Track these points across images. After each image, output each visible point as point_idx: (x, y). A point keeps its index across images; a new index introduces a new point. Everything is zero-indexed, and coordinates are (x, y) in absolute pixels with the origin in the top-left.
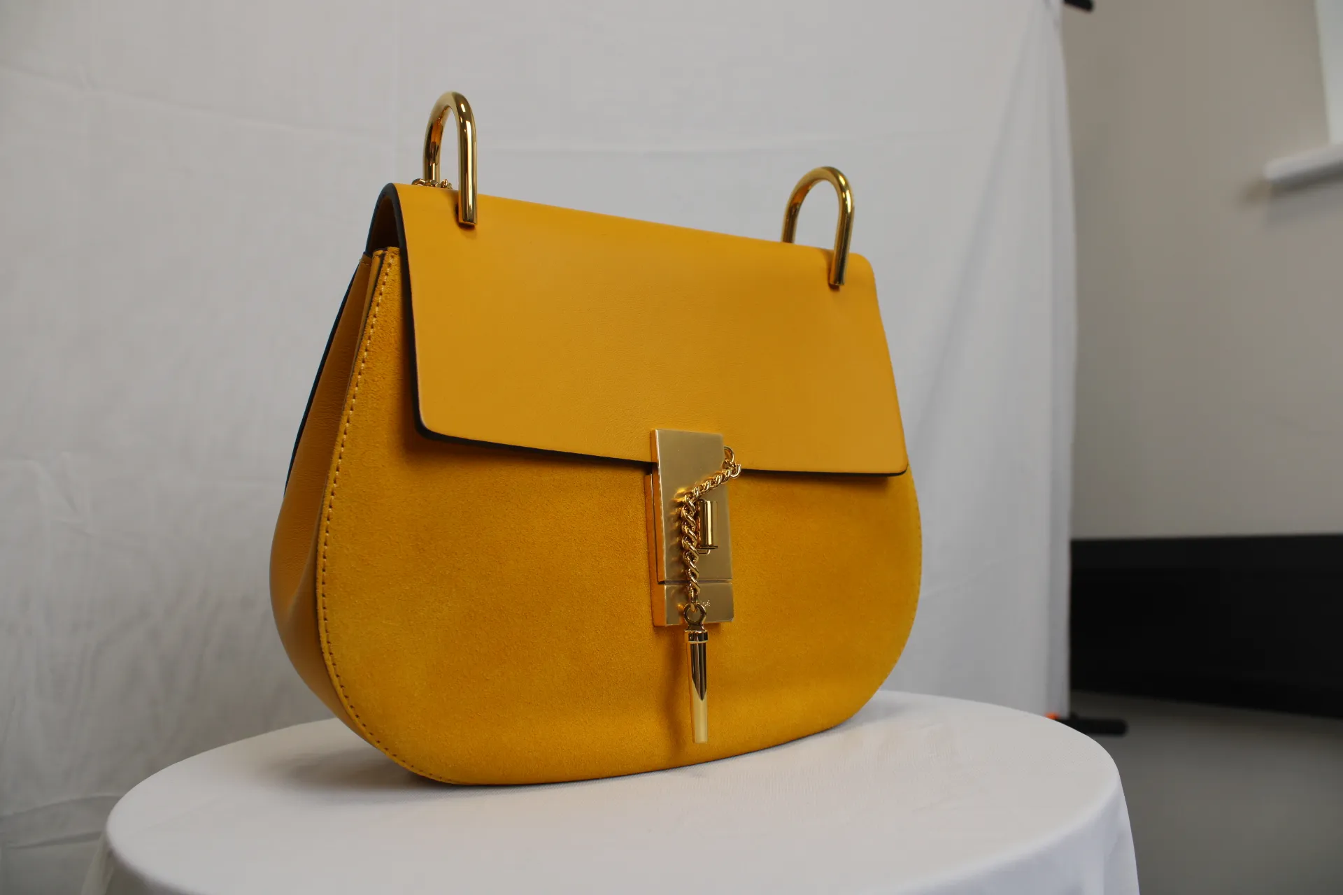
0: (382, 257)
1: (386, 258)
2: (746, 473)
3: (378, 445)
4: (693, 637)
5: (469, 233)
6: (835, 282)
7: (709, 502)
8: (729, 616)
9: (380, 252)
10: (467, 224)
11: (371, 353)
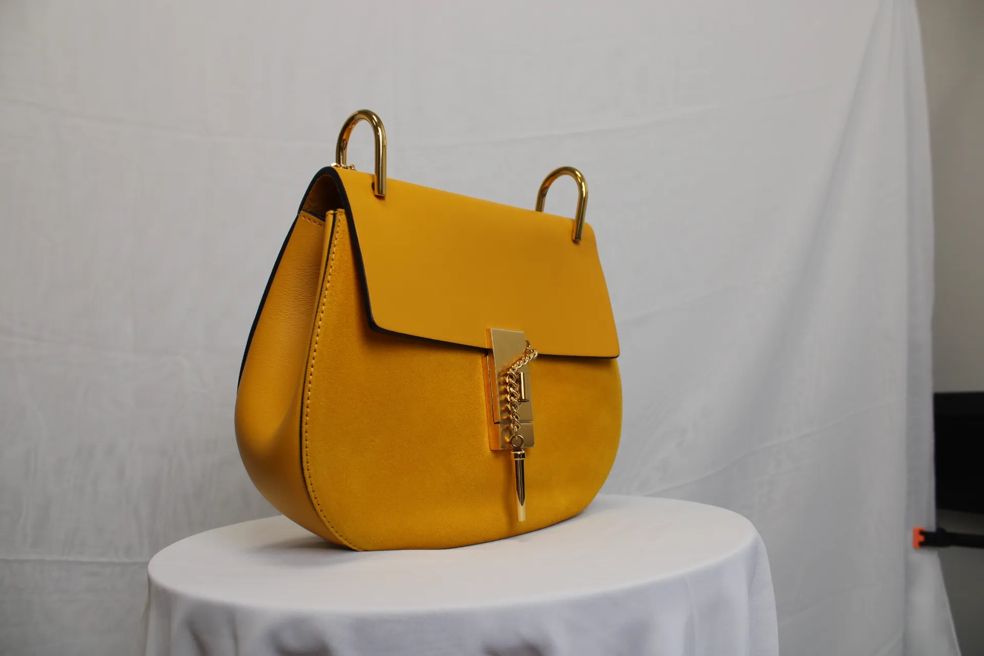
0: (334, 215)
1: (337, 215)
2: (541, 357)
3: (339, 335)
4: (516, 456)
5: (382, 202)
6: (576, 238)
7: (522, 373)
8: (531, 444)
9: (332, 212)
10: (380, 197)
11: (333, 277)
